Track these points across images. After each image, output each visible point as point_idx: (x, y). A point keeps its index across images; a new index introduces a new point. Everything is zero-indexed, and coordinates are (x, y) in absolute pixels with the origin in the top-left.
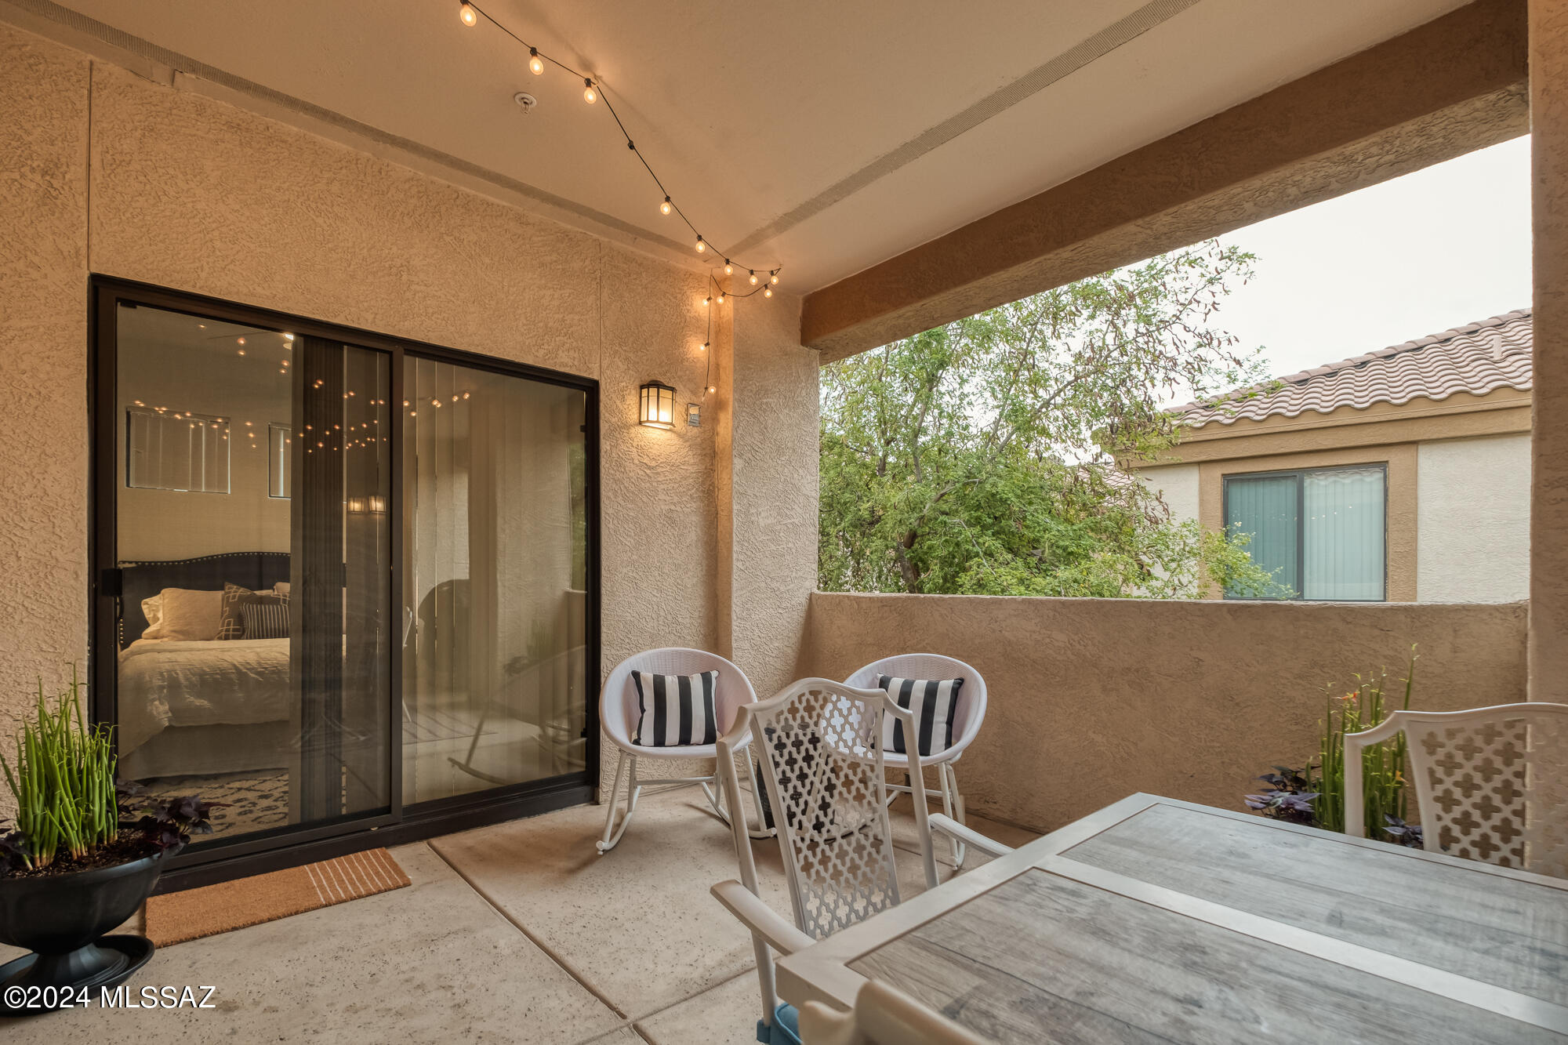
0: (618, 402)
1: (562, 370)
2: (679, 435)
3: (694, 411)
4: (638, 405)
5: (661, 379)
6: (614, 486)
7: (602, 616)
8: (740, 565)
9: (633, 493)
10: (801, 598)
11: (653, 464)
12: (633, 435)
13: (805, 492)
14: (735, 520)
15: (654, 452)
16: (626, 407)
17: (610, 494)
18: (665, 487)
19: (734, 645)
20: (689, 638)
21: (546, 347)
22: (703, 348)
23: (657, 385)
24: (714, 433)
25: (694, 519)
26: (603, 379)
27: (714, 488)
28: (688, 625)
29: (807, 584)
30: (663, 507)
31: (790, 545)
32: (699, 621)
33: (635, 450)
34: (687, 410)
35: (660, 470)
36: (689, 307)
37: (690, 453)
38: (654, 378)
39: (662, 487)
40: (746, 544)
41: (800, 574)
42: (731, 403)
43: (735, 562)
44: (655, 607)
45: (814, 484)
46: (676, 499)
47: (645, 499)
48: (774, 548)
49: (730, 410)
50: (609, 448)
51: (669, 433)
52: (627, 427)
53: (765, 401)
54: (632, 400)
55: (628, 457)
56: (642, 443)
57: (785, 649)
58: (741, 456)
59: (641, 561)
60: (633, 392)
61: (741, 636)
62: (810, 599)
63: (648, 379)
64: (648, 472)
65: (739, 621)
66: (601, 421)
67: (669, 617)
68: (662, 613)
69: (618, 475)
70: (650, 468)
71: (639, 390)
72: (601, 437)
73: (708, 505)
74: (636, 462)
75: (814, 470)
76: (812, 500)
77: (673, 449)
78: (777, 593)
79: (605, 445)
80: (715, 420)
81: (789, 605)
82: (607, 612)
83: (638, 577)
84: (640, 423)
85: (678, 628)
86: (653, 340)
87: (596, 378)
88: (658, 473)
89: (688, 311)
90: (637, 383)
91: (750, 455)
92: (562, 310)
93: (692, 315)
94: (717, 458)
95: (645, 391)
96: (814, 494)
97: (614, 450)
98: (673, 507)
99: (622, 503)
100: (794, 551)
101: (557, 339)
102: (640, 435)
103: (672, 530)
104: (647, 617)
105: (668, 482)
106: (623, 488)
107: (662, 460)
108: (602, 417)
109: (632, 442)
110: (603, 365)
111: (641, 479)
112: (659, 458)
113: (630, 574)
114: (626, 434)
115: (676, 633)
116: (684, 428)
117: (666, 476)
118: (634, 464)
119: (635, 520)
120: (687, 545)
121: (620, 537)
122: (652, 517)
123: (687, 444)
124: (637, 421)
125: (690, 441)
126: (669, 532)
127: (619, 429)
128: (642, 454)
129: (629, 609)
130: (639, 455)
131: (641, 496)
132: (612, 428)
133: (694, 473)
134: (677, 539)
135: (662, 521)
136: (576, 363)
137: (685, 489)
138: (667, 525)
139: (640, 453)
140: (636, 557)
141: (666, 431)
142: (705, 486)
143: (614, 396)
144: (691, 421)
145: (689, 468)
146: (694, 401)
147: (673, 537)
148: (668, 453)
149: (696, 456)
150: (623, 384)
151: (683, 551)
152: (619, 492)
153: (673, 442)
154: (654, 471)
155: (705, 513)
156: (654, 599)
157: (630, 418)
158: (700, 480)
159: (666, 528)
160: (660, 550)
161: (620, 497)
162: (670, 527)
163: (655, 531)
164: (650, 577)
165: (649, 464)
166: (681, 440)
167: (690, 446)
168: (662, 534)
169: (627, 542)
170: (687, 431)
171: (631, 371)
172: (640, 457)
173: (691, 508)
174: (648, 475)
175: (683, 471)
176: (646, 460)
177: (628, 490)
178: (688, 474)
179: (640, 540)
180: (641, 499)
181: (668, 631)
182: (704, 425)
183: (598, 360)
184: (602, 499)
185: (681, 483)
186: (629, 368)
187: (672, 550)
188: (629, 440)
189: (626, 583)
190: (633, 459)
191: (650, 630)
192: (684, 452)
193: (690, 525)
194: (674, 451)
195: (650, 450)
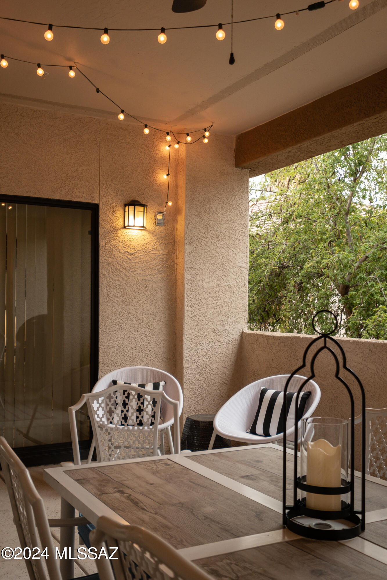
0: (110, 216)
1: (76, 200)
2: (150, 232)
3: (160, 217)
4: (123, 216)
5: (138, 199)
6: (107, 267)
7: (100, 346)
8: (189, 314)
9: (119, 270)
10: (235, 335)
11: (133, 251)
12: (119, 235)
13: (238, 264)
14: (186, 285)
15: (133, 244)
16: (115, 218)
17: (105, 273)
18: (141, 265)
19: (185, 365)
20: (156, 360)
21: (67, 187)
22: (165, 177)
23: (135, 203)
24: (174, 229)
25: (160, 285)
26: (101, 202)
27: (174, 264)
28: (156, 352)
29: (239, 326)
30: (139, 278)
31: (227, 300)
32: (163, 349)
33: (121, 244)
34: (156, 216)
35: (137, 255)
36: (157, 152)
37: (157, 243)
38: (134, 199)
39: (139, 265)
40: (194, 300)
41: (234, 319)
42: (184, 210)
43: (186, 312)
44: (133, 340)
45: (245, 258)
46: (147, 273)
47: (127, 274)
48: (214, 302)
49: (183, 214)
50: (104, 244)
51: (143, 232)
52: (116, 230)
53: (208, 206)
54: (119, 214)
55: (116, 248)
56: (126, 239)
57: (223, 369)
58: (190, 243)
59: (124, 312)
60: (120, 208)
61: (189, 360)
62: (242, 336)
63: (129, 200)
64: (129, 256)
65: (189, 350)
66: (100, 228)
67: (143, 347)
68: (138, 345)
69: (110, 260)
70: (130, 254)
71: (123, 208)
72: (100, 238)
73: (169, 276)
74: (122, 251)
75: (245, 249)
76: (243, 269)
77: (146, 241)
78: (217, 332)
79: (102, 243)
80: (175, 221)
81: (226, 340)
82: (102, 344)
83: (122, 322)
84: (125, 227)
85: (149, 353)
86: (134, 175)
87: (96, 202)
88: (136, 257)
89: (157, 154)
90: (123, 203)
91: (197, 243)
92: (76, 165)
93: (159, 156)
94: (176, 245)
95: (127, 208)
96: (244, 265)
97: (108, 245)
98: (145, 278)
99: (112, 277)
100: (229, 304)
101: (73, 182)
102: (124, 234)
103: (145, 292)
104: (128, 347)
105: (142, 263)
106: (113, 268)
107: (138, 249)
108: (100, 226)
109: (119, 239)
110: (101, 194)
111: (125, 262)
112: (137, 248)
113: (117, 320)
114: (115, 235)
115: (147, 357)
116: (153, 228)
117: (141, 259)
118: (120, 252)
119: (120, 287)
120: (155, 301)
121: (111, 298)
122: (132, 285)
123: (156, 238)
124: (123, 226)
125: (158, 235)
126: (143, 294)
127: (110, 232)
128: (125, 246)
129: (116, 342)
130: (123, 247)
131: (124, 272)
132: (106, 232)
133: (161, 255)
134: (148, 298)
135: (138, 287)
136: (84, 195)
137: (154, 266)
138: (142, 289)
139: (124, 246)
140: (121, 310)
141: (140, 231)
142: (167, 264)
143: (108, 212)
144: (158, 223)
145: (157, 253)
146: (159, 211)
147: (145, 297)
148: (143, 244)
149: (161, 245)
150: (113, 204)
151: (152, 305)
152: (110, 270)
153: (146, 237)
154: (133, 256)
155: (167, 281)
156: (133, 336)
157: (118, 224)
158: (164, 260)
159: (141, 291)
160: (137, 306)
161: (111, 273)
162: (143, 291)
163: (134, 294)
164: (130, 322)
165: (130, 252)
166: (151, 235)
167: (158, 238)
168: (138, 295)
169: (115, 301)
170: (155, 230)
171: (118, 196)
172: (124, 248)
173: (158, 278)
174: (129, 259)
175: (153, 255)
176: (128, 250)
177: (116, 269)
178: (156, 257)
179: (123, 299)
180: (125, 274)
181: (141, 356)
182: (167, 225)
183: (98, 191)
184: (100, 275)
185: (151, 263)
186: (117, 195)
187: (145, 305)
188: (117, 238)
189: (114, 326)
190: (120, 250)
191: (130, 355)
192: (153, 242)
193: (157, 288)
194: (147, 242)
195: (131, 243)
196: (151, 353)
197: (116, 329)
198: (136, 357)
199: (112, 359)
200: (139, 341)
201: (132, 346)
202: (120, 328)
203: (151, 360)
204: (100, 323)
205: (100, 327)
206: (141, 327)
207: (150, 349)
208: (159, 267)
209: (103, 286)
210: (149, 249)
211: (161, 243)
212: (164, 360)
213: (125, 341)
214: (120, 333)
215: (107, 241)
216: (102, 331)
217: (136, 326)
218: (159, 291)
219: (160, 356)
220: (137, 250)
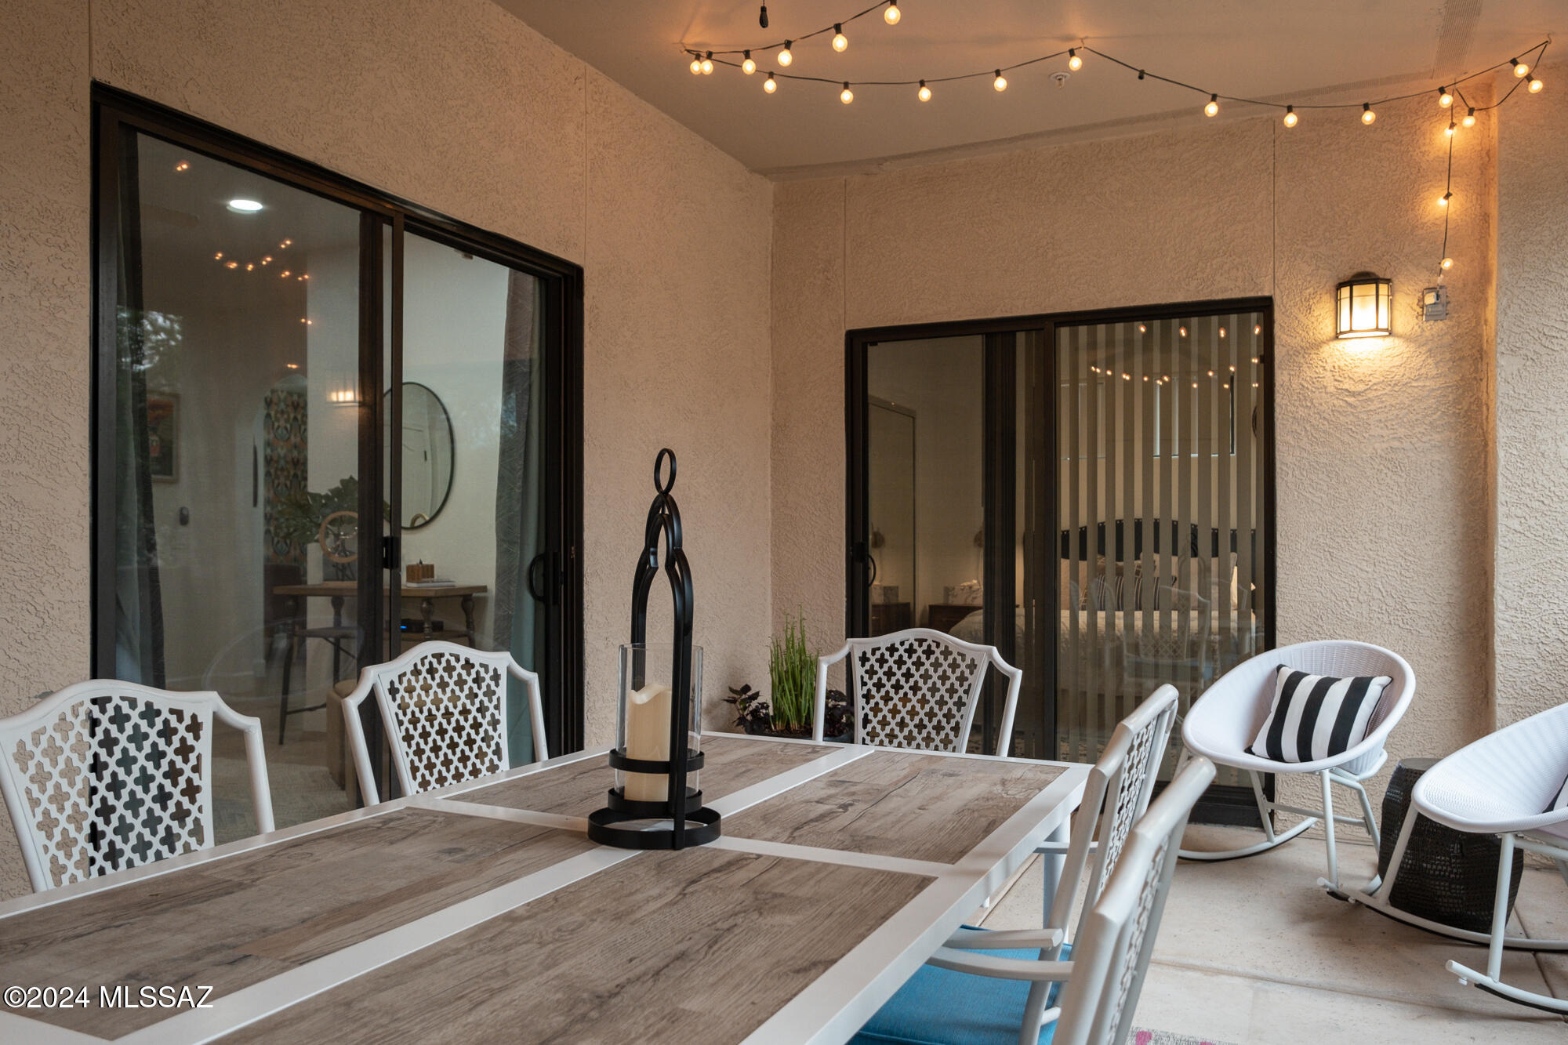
0: (1301, 317)
1: (1220, 297)
2: (1408, 339)
3: (1430, 299)
4: (1333, 313)
5: (1373, 269)
6: (1295, 427)
7: (1278, 594)
9: (1324, 432)
11: (1361, 387)
12: (1325, 355)
15: (1362, 370)
16: (1313, 319)
17: (1290, 439)
18: (1382, 417)
19: (1499, 648)
20: (1428, 633)
21: (1200, 275)
22: (1442, 202)
23: (1365, 278)
24: (1479, 321)
25: (1437, 457)
26: (1277, 291)
27: (1480, 406)
28: (1428, 615)
30: (1377, 445)
32: (1448, 609)
33: (1329, 374)
34: (1421, 299)
35: (1371, 395)
36: (1423, 149)
37: (1430, 361)
38: (1362, 269)
39: (1377, 417)
40: (1529, 490)
42: (1497, 272)
43: (1501, 519)
44: (1364, 586)
46: (1402, 431)
47: (1346, 438)
50: (1286, 379)
51: (1390, 340)
52: (1317, 345)
54: (1323, 311)
55: (1317, 384)
56: (1342, 364)
58: (1514, 350)
59: (1339, 522)
60: (1325, 296)
61: (1515, 636)
63: (1347, 273)
64: (1351, 400)
66: (1276, 347)
67: (1389, 600)
68: (1377, 595)
69: (1302, 412)
70: (1353, 394)
71: (1334, 294)
72: (1276, 367)
73: (1465, 435)
74: (1331, 389)
77: (1397, 361)
79: (1281, 377)
80: (1480, 301)
82: (1284, 590)
83: (1334, 544)
84: (1337, 337)
85: (1407, 616)
86: (1360, 217)
87: (1266, 294)
88: (1369, 399)
89: (1424, 153)
90: (1332, 283)
92: (1220, 225)
93: (1432, 156)
94: (1487, 360)
95: (1345, 291)
97: (1295, 381)
98: (1396, 444)
99: (1308, 447)
101: (1214, 262)
102: (1337, 353)
103: (1394, 477)
104: (1349, 600)
105: (1386, 410)
106: (1308, 428)
107: (1375, 381)
108: (1277, 341)
109: (1324, 365)
110: (1277, 274)
111: (1339, 412)
112: (1371, 378)
113: (1321, 540)
114: (1314, 356)
115: (1401, 625)
116: (1416, 327)
117: (1383, 402)
118: (1326, 393)
119: (1329, 468)
120: (1422, 496)
121: (1306, 494)
122: (1359, 462)
123: (1424, 349)
124: (1333, 334)
125: (1430, 343)
126: (1388, 480)
127: (1302, 352)
128: (1340, 379)
129: (1318, 588)
130: (1336, 380)
131: (1339, 435)
132: (1291, 353)
133: (1437, 390)
134: (1404, 489)
135: (1376, 467)
136: (1239, 283)
137: (1419, 417)
138: (1386, 471)
139: (1336, 377)
140: (1331, 518)
141: (1380, 340)
142: (1460, 407)
143: (1295, 310)
144: (1431, 314)
145: (1428, 384)
146: (1432, 286)
147: (1396, 488)
148: (1387, 369)
149: (1441, 364)
150: (1308, 291)
151: (1416, 505)
152: (1303, 433)
153: (1397, 352)
154: (1360, 398)
155: (1459, 447)
156: (1364, 575)
157: (1322, 332)
158: (1450, 398)
159: (1383, 476)
160: (1374, 507)
161: (1305, 439)
162: (1390, 474)
163: (1364, 481)
164: (1354, 545)
165: (1353, 389)
166: (1412, 345)
167: (1430, 350)
168: (1376, 485)
169: (1314, 499)
170: (1423, 330)
171: (1320, 271)
172: (1336, 383)
173: (1433, 442)
174: (1350, 405)
175: (1416, 390)
176: (1347, 385)
177: (1317, 430)
178: (1426, 393)
179: (1337, 495)
180: (1339, 438)
181: (1386, 620)
182: (1456, 315)
183: (1270, 271)
184: (1277, 446)
185: (1411, 409)
186: (1318, 268)
187: (1394, 507)
188: (1320, 362)
189: (1314, 552)
190: (1326, 387)
191: (1355, 617)
192: (1417, 362)
193: (1429, 467)
194: (1398, 363)
195: (1355, 369)
196: (1412, 616)
197: (1317, 560)
198: (1373, 622)
199: (1308, 624)
200: (1381, 587)
201: (1360, 598)
202: (1328, 557)
203: (1414, 632)
204: (1278, 546)
205: (1278, 554)
206: (1385, 555)
207: (1410, 606)
208: (1435, 417)
209: (1285, 468)
210: (1405, 377)
211: (1441, 361)
212: (1452, 633)
213: (1343, 585)
214: (1327, 567)
215: (1292, 373)
216: (1285, 564)
217: (1371, 553)
218: (1435, 471)
219: (1440, 623)
220: (1370, 384)
